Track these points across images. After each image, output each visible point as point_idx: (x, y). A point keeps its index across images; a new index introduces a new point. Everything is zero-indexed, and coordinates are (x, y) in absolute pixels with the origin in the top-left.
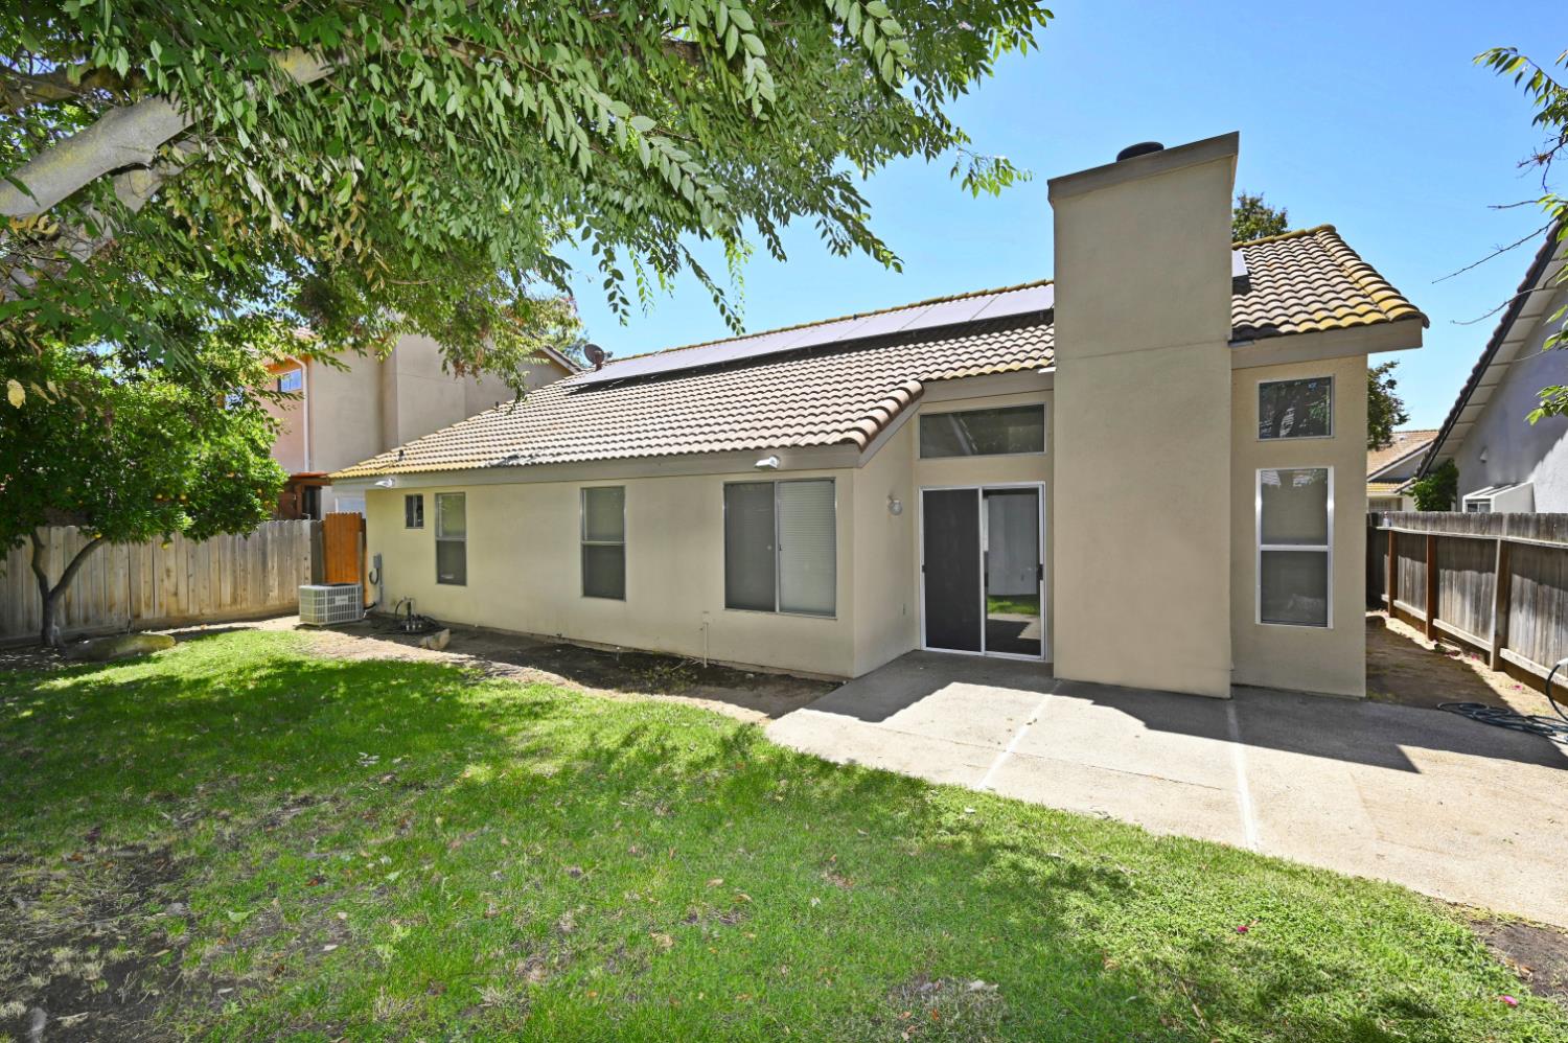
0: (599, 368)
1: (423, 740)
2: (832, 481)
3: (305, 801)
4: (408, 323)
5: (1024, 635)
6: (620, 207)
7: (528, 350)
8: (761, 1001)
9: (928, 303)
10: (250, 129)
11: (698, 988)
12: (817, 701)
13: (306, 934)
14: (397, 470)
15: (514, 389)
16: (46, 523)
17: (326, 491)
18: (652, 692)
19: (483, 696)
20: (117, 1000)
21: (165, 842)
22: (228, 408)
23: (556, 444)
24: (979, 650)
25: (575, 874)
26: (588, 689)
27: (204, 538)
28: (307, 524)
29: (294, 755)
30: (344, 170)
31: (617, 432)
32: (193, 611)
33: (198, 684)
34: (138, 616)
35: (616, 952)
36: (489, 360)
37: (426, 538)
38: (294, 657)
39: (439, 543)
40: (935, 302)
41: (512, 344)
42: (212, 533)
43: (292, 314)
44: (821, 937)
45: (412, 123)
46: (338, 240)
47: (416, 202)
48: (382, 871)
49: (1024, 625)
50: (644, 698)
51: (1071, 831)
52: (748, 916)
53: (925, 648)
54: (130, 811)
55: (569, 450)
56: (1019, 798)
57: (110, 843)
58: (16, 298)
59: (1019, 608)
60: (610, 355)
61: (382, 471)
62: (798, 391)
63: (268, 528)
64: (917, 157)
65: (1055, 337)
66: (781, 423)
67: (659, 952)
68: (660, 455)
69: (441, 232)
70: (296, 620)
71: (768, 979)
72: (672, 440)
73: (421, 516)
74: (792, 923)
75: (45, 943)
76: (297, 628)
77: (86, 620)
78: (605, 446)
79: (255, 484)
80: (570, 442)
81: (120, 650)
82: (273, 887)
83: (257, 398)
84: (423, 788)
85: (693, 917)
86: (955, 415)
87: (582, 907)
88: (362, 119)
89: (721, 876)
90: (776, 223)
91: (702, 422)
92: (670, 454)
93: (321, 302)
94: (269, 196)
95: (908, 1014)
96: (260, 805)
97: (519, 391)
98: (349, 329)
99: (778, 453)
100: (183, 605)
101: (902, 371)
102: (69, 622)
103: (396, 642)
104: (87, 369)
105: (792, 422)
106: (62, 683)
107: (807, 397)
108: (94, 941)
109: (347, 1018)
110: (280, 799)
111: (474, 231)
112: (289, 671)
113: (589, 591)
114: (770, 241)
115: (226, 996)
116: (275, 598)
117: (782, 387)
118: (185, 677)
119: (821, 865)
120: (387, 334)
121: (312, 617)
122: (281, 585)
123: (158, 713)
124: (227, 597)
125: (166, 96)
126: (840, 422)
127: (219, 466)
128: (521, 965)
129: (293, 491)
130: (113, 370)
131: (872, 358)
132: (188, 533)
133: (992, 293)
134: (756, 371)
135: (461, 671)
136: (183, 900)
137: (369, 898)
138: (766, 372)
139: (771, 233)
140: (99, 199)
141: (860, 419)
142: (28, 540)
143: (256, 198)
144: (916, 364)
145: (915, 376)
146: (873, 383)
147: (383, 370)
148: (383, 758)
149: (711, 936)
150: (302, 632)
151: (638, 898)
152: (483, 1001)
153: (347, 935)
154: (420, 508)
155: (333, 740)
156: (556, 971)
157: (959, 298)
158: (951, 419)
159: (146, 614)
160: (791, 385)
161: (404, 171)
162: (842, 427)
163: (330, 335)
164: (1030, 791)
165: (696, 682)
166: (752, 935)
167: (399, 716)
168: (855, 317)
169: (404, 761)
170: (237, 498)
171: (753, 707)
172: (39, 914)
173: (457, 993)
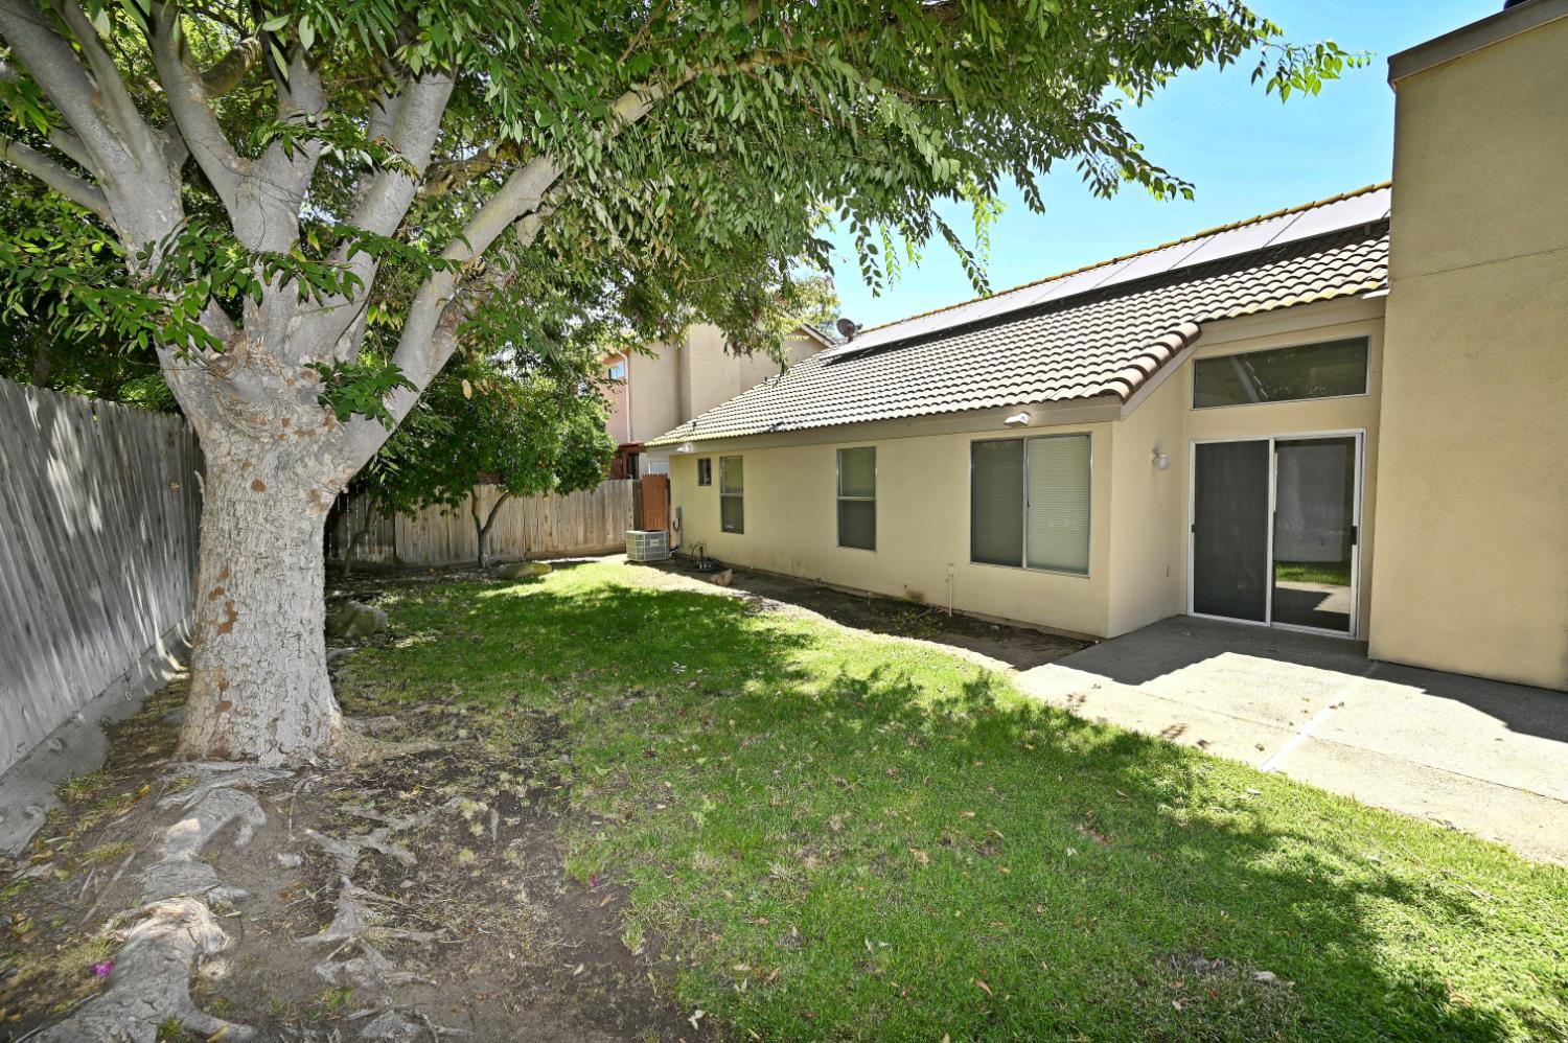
0: (850, 340)
1: (718, 657)
2: (1088, 435)
3: (638, 694)
4: (698, 314)
5: (1324, 606)
6: (880, 183)
7: (792, 328)
8: (1017, 932)
9: (1205, 235)
10: (597, 167)
11: (955, 906)
12: (1066, 658)
13: (644, 793)
14: (692, 438)
15: (780, 365)
16: (477, 482)
17: (642, 457)
18: (901, 635)
19: (758, 626)
20: (535, 814)
21: (556, 710)
22: (580, 394)
23: (816, 410)
24: (1263, 620)
25: (841, 785)
26: (844, 628)
27: (567, 493)
28: (630, 482)
29: (629, 659)
30: (660, 188)
31: (869, 397)
32: (561, 548)
33: (566, 600)
34: (529, 550)
35: (878, 857)
36: (760, 340)
37: (713, 493)
38: (624, 585)
39: (723, 499)
40: (1215, 232)
41: (778, 324)
42: (571, 490)
43: (619, 316)
44: (1078, 887)
45: (709, 139)
46: (654, 249)
47: (711, 208)
48: (694, 756)
49: (1324, 596)
50: (895, 640)
51: (1395, 835)
52: (999, 851)
53: (1191, 612)
54: (534, 686)
55: (827, 415)
56: (1321, 788)
57: (525, 706)
58: (466, 321)
59: (1314, 577)
60: (859, 327)
61: (682, 439)
62: (1049, 345)
63: (606, 485)
64: (1208, 66)
65: (1390, 253)
66: (1031, 379)
67: (917, 866)
68: (909, 416)
69: (728, 231)
70: (624, 557)
71: (1022, 913)
72: (920, 402)
73: (709, 476)
74: (1046, 867)
75: (494, 767)
76: (626, 563)
77: (501, 551)
78: (859, 410)
79: (597, 453)
80: (828, 409)
81: (521, 573)
82: (622, 754)
83: (598, 385)
84: (719, 695)
85: (946, 842)
86: (1240, 357)
87: (848, 814)
88: (673, 143)
89: (974, 810)
90: (1036, 171)
91: (950, 383)
92: (919, 415)
93: (638, 305)
94: (610, 221)
95: (1179, 985)
96: (611, 693)
97: (783, 366)
98: (657, 324)
99: (1029, 409)
100: (556, 543)
101: (1173, 313)
102: (493, 552)
103: (693, 577)
104: (497, 371)
105: (1044, 377)
106: (491, 593)
107: (1060, 351)
108: (521, 772)
109: (677, 862)
110: (623, 690)
111: (755, 226)
112: (620, 593)
113: (844, 542)
114: (1027, 193)
115: (598, 826)
116: (611, 540)
117: (1032, 342)
118: (559, 595)
119: (1075, 818)
120: (683, 326)
121: (636, 556)
122: (615, 529)
123: (545, 619)
124: (581, 538)
125: (543, 153)
126: (1099, 374)
127: (574, 438)
128: (800, 851)
129: (620, 457)
130: (511, 371)
131: (1136, 302)
132: (557, 490)
133: (1294, 213)
134: (1003, 328)
135: (741, 603)
136: (568, 753)
137: (684, 774)
138: (1014, 328)
139: (1030, 183)
140: (508, 242)
141: (1123, 369)
142: (469, 493)
143: (601, 224)
144: (1192, 304)
145: (1190, 317)
146: (1137, 330)
147: (680, 357)
148: (689, 667)
149: (965, 862)
150: (629, 566)
151: (896, 814)
152: (772, 873)
153: (671, 799)
154: (709, 469)
155: (654, 650)
156: (828, 862)
157: (1247, 224)
158: (1235, 363)
159: (535, 549)
160: (1042, 340)
161: (701, 182)
162: (1100, 379)
163: (645, 331)
164: (1337, 781)
165: (942, 629)
166: (1005, 870)
167: (699, 637)
168: (1115, 261)
169: (704, 673)
170: (586, 463)
171: (998, 658)
172: (491, 748)
173: (753, 861)
